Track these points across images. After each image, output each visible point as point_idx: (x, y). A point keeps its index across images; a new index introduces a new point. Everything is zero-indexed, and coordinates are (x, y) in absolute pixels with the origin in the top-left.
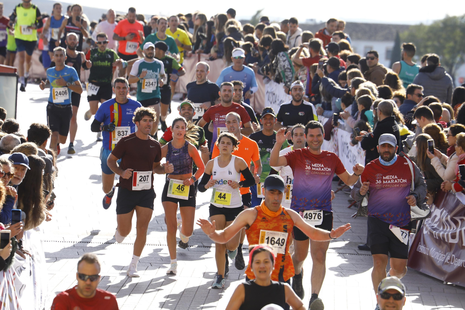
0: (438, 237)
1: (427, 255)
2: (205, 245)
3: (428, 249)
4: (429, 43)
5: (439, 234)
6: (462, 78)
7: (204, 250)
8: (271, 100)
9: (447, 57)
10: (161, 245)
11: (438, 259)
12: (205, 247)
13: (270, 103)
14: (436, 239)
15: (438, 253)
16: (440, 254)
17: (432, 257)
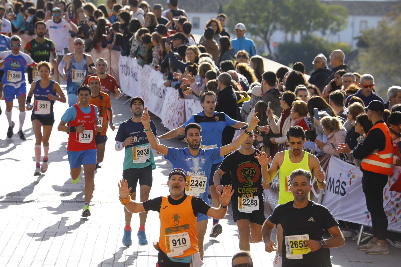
0: (274, 186)
1: (266, 201)
2: (78, 201)
3: (266, 197)
4: (247, 14)
5: (275, 184)
6: (275, 43)
7: (77, 205)
8: (126, 73)
9: (262, 25)
10: (39, 202)
11: (274, 205)
12: (78, 202)
13: (125, 75)
14: (272, 188)
15: (274, 200)
16: (276, 200)
17: (270, 203)
